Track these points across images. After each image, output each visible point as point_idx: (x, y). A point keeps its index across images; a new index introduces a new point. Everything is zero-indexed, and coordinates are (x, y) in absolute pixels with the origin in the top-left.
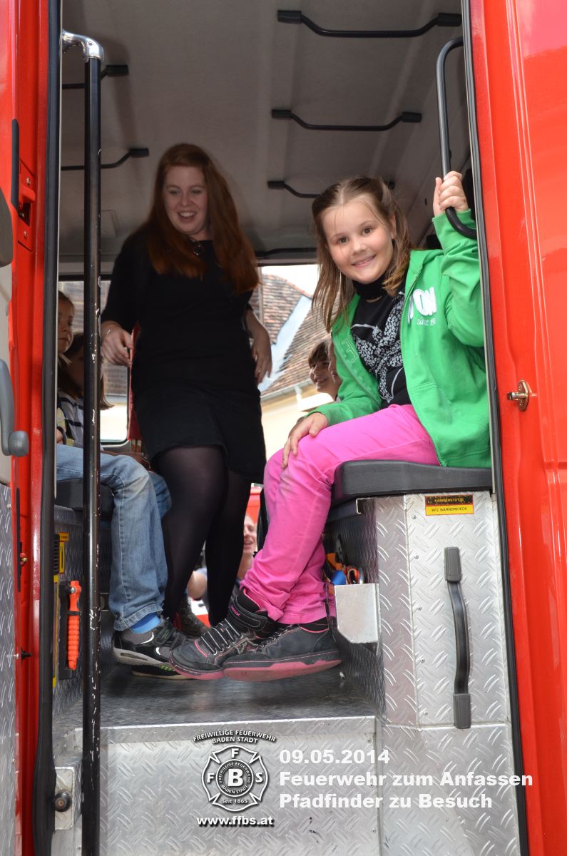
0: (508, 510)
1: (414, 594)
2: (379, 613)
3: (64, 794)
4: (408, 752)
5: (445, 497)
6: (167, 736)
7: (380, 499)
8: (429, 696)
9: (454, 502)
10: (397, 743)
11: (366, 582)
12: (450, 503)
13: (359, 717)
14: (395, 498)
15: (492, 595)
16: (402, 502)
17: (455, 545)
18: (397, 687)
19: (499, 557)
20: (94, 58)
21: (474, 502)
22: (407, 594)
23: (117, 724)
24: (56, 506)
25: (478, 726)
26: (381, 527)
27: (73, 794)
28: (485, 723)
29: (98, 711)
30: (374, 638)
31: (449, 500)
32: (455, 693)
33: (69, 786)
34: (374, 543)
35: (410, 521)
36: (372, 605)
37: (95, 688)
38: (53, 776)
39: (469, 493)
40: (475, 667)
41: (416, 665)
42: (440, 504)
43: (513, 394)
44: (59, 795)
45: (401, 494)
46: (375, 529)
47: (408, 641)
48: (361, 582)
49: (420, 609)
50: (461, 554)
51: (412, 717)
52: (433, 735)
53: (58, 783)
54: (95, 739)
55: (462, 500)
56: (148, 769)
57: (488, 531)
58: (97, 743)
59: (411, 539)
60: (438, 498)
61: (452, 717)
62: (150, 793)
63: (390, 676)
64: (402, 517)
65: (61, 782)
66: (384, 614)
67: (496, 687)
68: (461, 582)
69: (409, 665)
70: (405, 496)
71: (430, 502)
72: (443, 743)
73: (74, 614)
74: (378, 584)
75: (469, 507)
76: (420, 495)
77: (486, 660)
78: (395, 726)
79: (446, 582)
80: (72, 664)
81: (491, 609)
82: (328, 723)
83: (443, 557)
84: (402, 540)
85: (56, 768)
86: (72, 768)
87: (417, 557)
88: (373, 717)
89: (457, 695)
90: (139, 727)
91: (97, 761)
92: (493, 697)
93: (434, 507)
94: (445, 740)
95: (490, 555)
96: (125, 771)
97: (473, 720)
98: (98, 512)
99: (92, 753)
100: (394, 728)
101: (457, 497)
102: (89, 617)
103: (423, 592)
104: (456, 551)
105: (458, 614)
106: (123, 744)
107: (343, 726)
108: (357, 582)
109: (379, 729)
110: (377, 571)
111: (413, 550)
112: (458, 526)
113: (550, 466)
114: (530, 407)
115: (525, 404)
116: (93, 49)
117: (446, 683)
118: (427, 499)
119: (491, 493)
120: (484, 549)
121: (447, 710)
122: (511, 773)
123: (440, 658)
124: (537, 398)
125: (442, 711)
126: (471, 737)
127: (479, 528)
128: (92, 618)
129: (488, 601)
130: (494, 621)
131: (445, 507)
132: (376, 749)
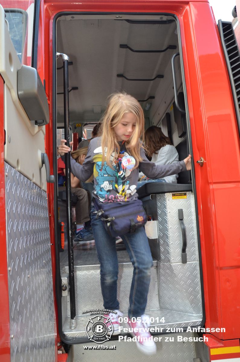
1: (169, 224)
2: (158, 229)
3: (65, 286)
4: (168, 271)
5: (178, 194)
6: (93, 269)
7: (158, 194)
8: (174, 254)
9: (181, 195)
10: (164, 269)
11: (153, 220)
12: (180, 195)
14: (163, 194)
15: (193, 223)
16: (165, 195)
17: (181, 208)
18: (164, 252)
19: (195, 211)
20: (66, 60)
21: (187, 195)
22: (167, 223)
24: (58, 199)
25: (189, 263)
27: (67, 286)
28: (191, 261)
29: (73, 261)
30: (156, 237)
31: (180, 194)
32: (182, 253)
33: (66, 283)
34: (156, 208)
35: (167, 201)
36: (156, 227)
37: (72, 254)
38: (61, 280)
39: (185, 192)
40: (188, 245)
41: (170, 245)
42: (176, 196)
43: (199, 161)
44: (63, 286)
45: (165, 193)
46: (157, 204)
47: (167, 238)
49: (171, 228)
50: (183, 211)
51: (169, 261)
52: (175, 266)
55: (183, 194)
56: (88, 278)
57: (191, 204)
58: (73, 271)
59: (168, 207)
60: (176, 194)
61: (181, 260)
62: (89, 285)
63: (162, 249)
64: (165, 200)
65: (63, 282)
66: (160, 230)
67: (194, 251)
68: (183, 219)
69: (168, 245)
71: (174, 195)
72: (179, 268)
73: (63, 232)
74: (158, 221)
75: (185, 196)
76: (170, 193)
77: (191, 243)
78: (164, 263)
79: (179, 219)
80: (63, 247)
81: (192, 227)
83: (178, 212)
84: (165, 207)
85: (62, 278)
86: (66, 278)
87: (170, 212)
88: (157, 261)
90: (85, 266)
91: (73, 276)
92: (193, 253)
93: (175, 197)
94: (179, 267)
95: (192, 211)
96: (81, 279)
97: (187, 261)
99: (72, 274)
103: (172, 223)
104: (182, 210)
105: (183, 229)
108: (151, 220)
109: (158, 265)
110: (157, 217)
111: (168, 210)
112: (182, 203)
113: (211, 183)
114: (204, 165)
115: (202, 165)
116: (66, 57)
117: (179, 250)
118: (173, 194)
119: (192, 192)
120: (190, 209)
121: (179, 258)
122: (199, 276)
123: (177, 242)
124: (206, 163)
125: (178, 259)
126: (186, 266)
127: (189, 203)
128: (70, 233)
129: (192, 225)
130: (193, 231)
131: (178, 197)
132: (157, 271)
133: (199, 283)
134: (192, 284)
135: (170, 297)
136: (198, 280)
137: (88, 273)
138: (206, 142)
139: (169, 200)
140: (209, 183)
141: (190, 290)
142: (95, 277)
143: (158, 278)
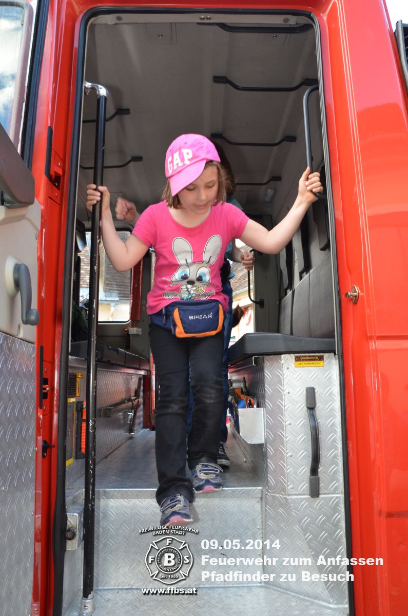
0: (345, 365)
1: (287, 415)
2: (266, 426)
3: (72, 530)
4: (281, 510)
5: (306, 356)
6: (137, 496)
7: (268, 357)
8: (294, 477)
9: (312, 359)
10: (275, 504)
11: (258, 406)
12: (310, 360)
13: (252, 488)
14: (276, 356)
15: (335, 417)
16: (280, 359)
17: (312, 386)
18: (275, 471)
19: (339, 394)
20: (103, 96)
21: (325, 360)
22: (282, 415)
25: (324, 496)
26: (267, 374)
27: (77, 529)
28: (328, 494)
29: (94, 480)
30: (263, 441)
32: (311, 476)
33: (75, 525)
34: (263, 383)
35: (285, 371)
36: (261, 421)
37: (92, 467)
38: (65, 519)
39: (322, 354)
40: (323, 460)
41: (287, 458)
42: (303, 360)
43: (349, 293)
44: (69, 530)
45: (280, 354)
46: (264, 375)
47: (282, 444)
48: (255, 406)
49: (290, 424)
50: (316, 391)
51: (284, 490)
52: (296, 501)
53: (68, 522)
54: (92, 497)
55: (317, 358)
57: (333, 377)
58: (93, 499)
59: (285, 382)
60: (302, 357)
61: (308, 490)
62: (126, 528)
63: (271, 464)
64: (280, 368)
65: (70, 522)
66: (268, 427)
67: (336, 473)
68: (316, 408)
69: (282, 458)
70: (282, 356)
71: (298, 359)
72: (302, 505)
74: (265, 409)
75: (321, 362)
76: (292, 355)
77: (330, 456)
78: (273, 494)
79: (306, 408)
80: (83, 450)
81: (333, 425)
82: (234, 491)
83: (305, 393)
84: (280, 382)
85: (68, 514)
86: (77, 515)
87: (289, 393)
88: (261, 488)
89: (312, 477)
90: (121, 489)
91: (93, 510)
92: (334, 478)
93: (300, 362)
94: (304, 504)
95: (334, 392)
96: (112, 515)
97: (321, 492)
98: (96, 361)
99: (90, 505)
100: (272, 496)
101: (314, 356)
102: (89, 424)
103: (292, 414)
104: (313, 389)
105: (313, 428)
106: (111, 500)
107: (242, 493)
108: (253, 407)
109: (264, 495)
110: (265, 401)
111: (286, 388)
112: (314, 374)
113: (371, 338)
114: (359, 302)
115: (356, 301)
116: (102, 91)
117: (306, 469)
118: (296, 357)
119: (335, 354)
120: (331, 388)
121: (305, 486)
122: (343, 524)
123: (302, 454)
124: (363, 297)
125: (302, 487)
126: (319, 502)
127: (327, 375)
128: (91, 424)
129: (332, 420)
130: (335, 432)
131: (307, 362)
132: (262, 507)
133: (344, 540)
134: (328, 541)
136: (342, 532)
137: (125, 504)
138: (365, 255)
140: (368, 338)
142: (139, 513)
143: (262, 522)
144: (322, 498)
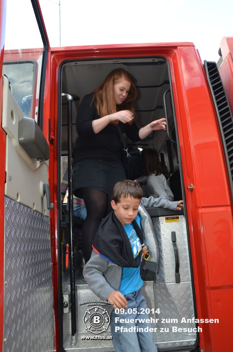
1: (163, 245)
3: (66, 303)
4: (163, 290)
5: (171, 217)
8: (168, 274)
9: (173, 218)
10: (159, 288)
12: (172, 219)
13: (149, 281)
15: (185, 245)
16: (159, 219)
17: (174, 231)
19: (187, 234)
20: (70, 100)
21: (179, 218)
22: (161, 245)
23: (80, 284)
24: (61, 223)
25: (182, 282)
27: (68, 303)
28: (184, 281)
29: (75, 280)
32: (176, 273)
33: (67, 301)
35: (161, 224)
37: (73, 274)
38: (62, 298)
39: (178, 216)
40: (181, 266)
41: (164, 265)
42: (169, 219)
43: (189, 187)
44: (65, 303)
45: (158, 217)
47: (162, 259)
49: (165, 249)
50: (176, 233)
51: (164, 281)
52: (170, 285)
55: (176, 218)
57: (183, 227)
58: (74, 289)
59: (161, 230)
60: (169, 217)
61: (175, 280)
64: (159, 223)
65: (65, 300)
68: (176, 241)
69: (162, 266)
70: (160, 218)
72: (172, 288)
73: (67, 253)
75: (178, 220)
76: (164, 217)
77: (184, 263)
78: (159, 283)
79: (172, 242)
80: (67, 267)
81: (185, 249)
83: (171, 234)
84: (159, 230)
85: (64, 296)
86: (68, 296)
87: (163, 235)
88: (153, 281)
89: (176, 274)
90: (86, 285)
91: (75, 294)
92: (186, 274)
95: (184, 233)
96: (83, 298)
97: (181, 281)
99: (73, 292)
101: (174, 217)
102: (71, 254)
103: (166, 244)
105: (175, 251)
106: (82, 290)
109: (155, 285)
111: (162, 232)
112: (175, 225)
114: (193, 191)
115: (192, 190)
116: (70, 97)
117: (173, 271)
118: (166, 218)
119: (184, 215)
120: (183, 232)
121: (173, 278)
122: (192, 296)
123: (171, 263)
124: (195, 189)
126: (180, 285)
127: (181, 226)
128: (72, 254)
129: (184, 247)
130: (186, 252)
131: (171, 220)
132: (154, 290)
134: (185, 304)
135: (166, 316)
136: (191, 300)
137: (89, 292)
138: (195, 170)
139: (162, 223)
140: (198, 208)
141: (184, 309)
143: (154, 298)
144: (182, 284)
